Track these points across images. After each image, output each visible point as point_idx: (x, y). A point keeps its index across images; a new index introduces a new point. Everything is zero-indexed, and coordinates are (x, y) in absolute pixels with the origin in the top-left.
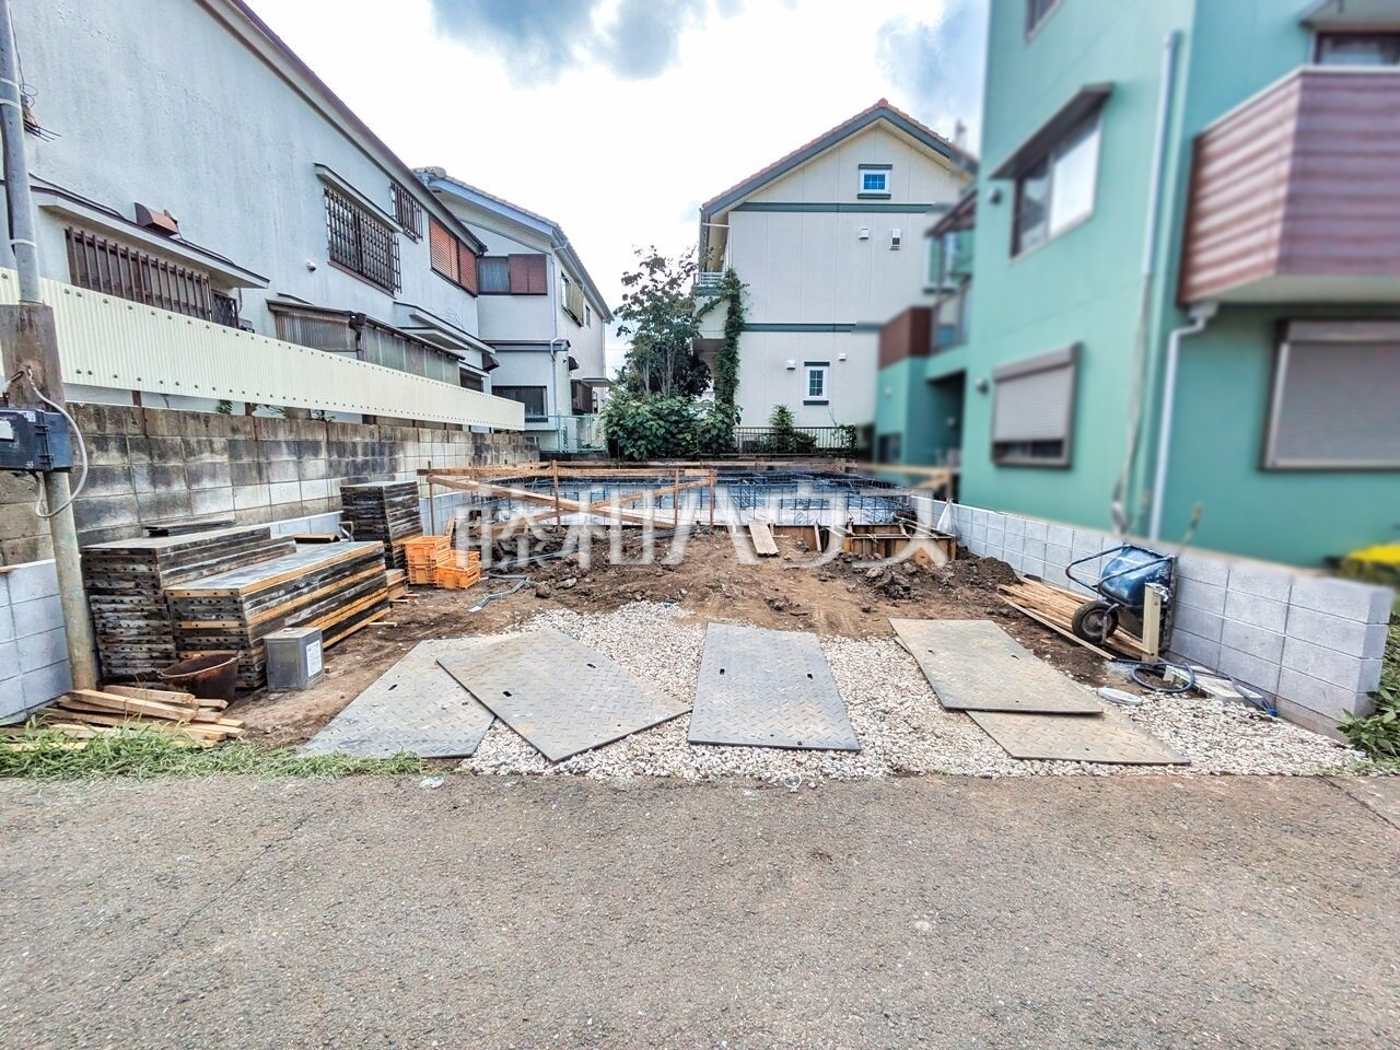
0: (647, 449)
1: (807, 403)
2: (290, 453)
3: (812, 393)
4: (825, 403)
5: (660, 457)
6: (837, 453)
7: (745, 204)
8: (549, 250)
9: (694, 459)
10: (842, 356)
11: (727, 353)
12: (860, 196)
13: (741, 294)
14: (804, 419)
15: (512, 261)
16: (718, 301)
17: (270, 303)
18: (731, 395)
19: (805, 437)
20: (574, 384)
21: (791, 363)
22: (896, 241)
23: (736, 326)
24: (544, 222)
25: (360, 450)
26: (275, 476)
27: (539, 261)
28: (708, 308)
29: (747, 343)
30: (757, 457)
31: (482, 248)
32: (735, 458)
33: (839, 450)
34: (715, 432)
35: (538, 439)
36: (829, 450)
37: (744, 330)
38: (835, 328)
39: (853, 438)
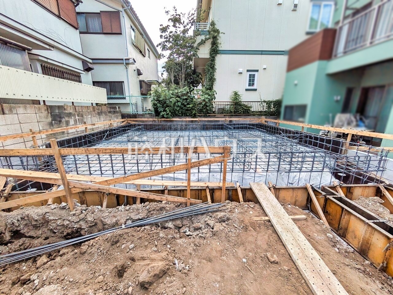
0: (171, 112)
1: (247, 90)
3: (249, 85)
4: (255, 90)
6: (260, 114)
8: (121, 9)
9: (195, 117)
11: (211, 65)
14: (246, 98)
15: (102, 14)
16: (207, 39)
18: (212, 86)
19: (246, 106)
21: (241, 70)
22: (296, 6)
23: (215, 51)
27: (116, 14)
28: (203, 42)
29: (220, 60)
31: (79, 1)
32: (214, 116)
35: (119, 108)
36: (257, 112)
37: (219, 54)
38: (262, 53)
39: (269, 107)
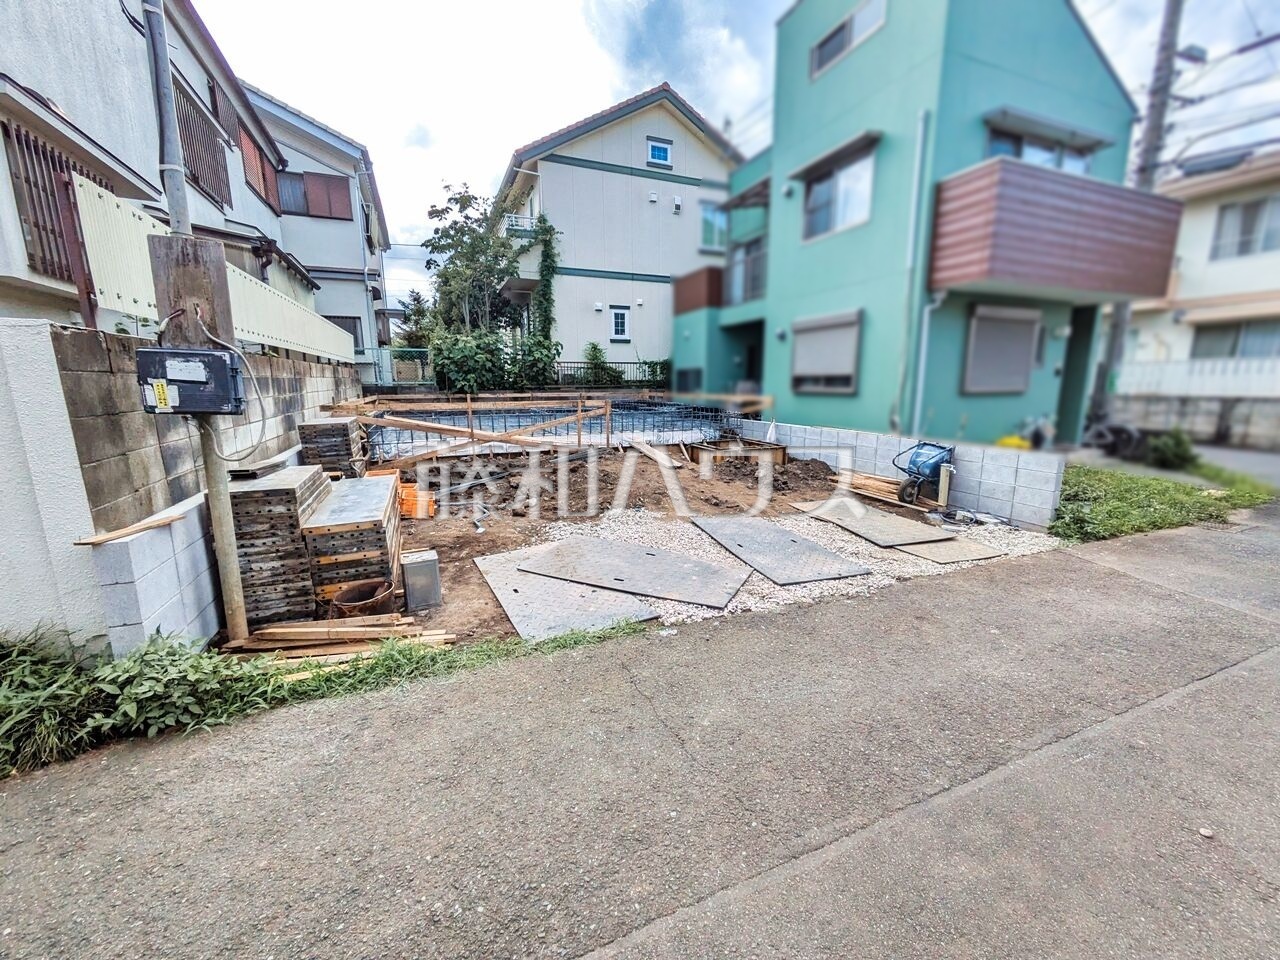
0: (476, 381)
1: (613, 341)
3: (617, 332)
4: (628, 342)
5: (489, 389)
6: (640, 385)
7: (552, 155)
8: (352, 173)
9: (522, 390)
10: (640, 301)
11: (543, 293)
12: (649, 164)
13: (553, 240)
14: (612, 355)
15: (309, 179)
16: (531, 245)
18: (549, 332)
19: (614, 371)
20: (377, 314)
21: (599, 305)
22: (678, 207)
23: (549, 268)
24: (350, 143)
27: (343, 182)
28: (524, 250)
29: (559, 283)
31: (283, 162)
32: (558, 390)
33: (641, 381)
34: (541, 365)
36: (634, 382)
37: (557, 273)
38: (633, 277)
39: (654, 372)
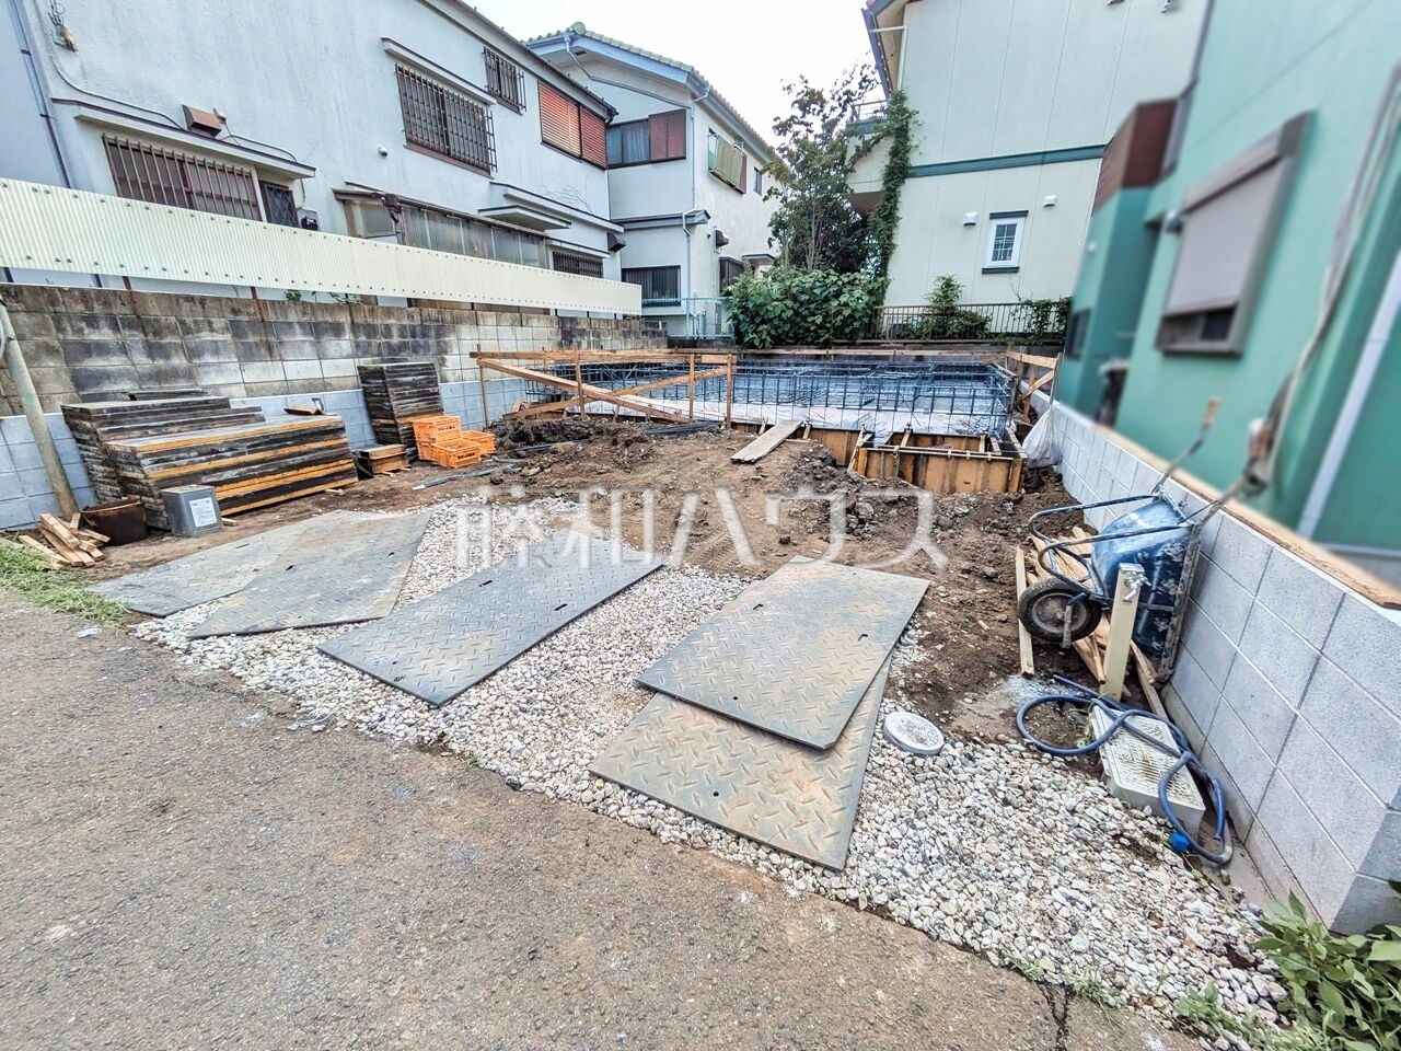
1: (985, 271)
2: (305, 334)
3: (996, 257)
4: (1015, 270)
5: (787, 344)
6: (1022, 339)
8: (689, 102)
9: (826, 346)
10: (1049, 199)
11: (883, 209)
13: (910, 126)
14: (977, 294)
15: (653, 123)
16: (877, 141)
17: (336, 193)
18: (885, 265)
19: (972, 317)
20: (722, 261)
21: (970, 216)
23: (899, 172)
24: (678, 68)
25: (395, 332)
26: (288, 353)
27: (678, 119)
28: (866, 150)
29: (913, 194)
30: (905, 344)
31: (611, 112)
32: (879, 346)
33: (1024, 335)
35: (664, 325)
36: (1008, 335)
37: (909, 177)
38: (1044, 158)
39: (1044, 319)
